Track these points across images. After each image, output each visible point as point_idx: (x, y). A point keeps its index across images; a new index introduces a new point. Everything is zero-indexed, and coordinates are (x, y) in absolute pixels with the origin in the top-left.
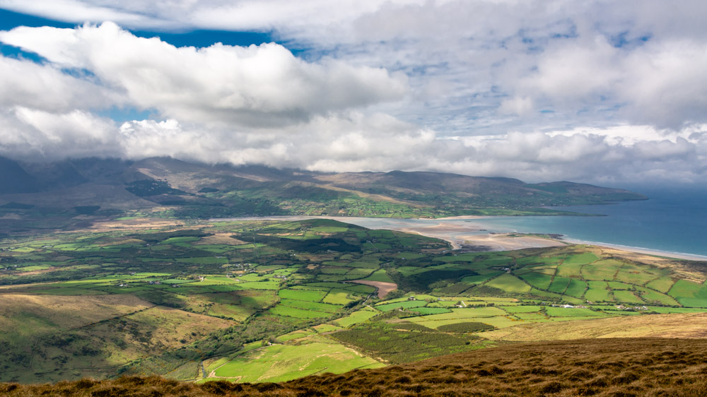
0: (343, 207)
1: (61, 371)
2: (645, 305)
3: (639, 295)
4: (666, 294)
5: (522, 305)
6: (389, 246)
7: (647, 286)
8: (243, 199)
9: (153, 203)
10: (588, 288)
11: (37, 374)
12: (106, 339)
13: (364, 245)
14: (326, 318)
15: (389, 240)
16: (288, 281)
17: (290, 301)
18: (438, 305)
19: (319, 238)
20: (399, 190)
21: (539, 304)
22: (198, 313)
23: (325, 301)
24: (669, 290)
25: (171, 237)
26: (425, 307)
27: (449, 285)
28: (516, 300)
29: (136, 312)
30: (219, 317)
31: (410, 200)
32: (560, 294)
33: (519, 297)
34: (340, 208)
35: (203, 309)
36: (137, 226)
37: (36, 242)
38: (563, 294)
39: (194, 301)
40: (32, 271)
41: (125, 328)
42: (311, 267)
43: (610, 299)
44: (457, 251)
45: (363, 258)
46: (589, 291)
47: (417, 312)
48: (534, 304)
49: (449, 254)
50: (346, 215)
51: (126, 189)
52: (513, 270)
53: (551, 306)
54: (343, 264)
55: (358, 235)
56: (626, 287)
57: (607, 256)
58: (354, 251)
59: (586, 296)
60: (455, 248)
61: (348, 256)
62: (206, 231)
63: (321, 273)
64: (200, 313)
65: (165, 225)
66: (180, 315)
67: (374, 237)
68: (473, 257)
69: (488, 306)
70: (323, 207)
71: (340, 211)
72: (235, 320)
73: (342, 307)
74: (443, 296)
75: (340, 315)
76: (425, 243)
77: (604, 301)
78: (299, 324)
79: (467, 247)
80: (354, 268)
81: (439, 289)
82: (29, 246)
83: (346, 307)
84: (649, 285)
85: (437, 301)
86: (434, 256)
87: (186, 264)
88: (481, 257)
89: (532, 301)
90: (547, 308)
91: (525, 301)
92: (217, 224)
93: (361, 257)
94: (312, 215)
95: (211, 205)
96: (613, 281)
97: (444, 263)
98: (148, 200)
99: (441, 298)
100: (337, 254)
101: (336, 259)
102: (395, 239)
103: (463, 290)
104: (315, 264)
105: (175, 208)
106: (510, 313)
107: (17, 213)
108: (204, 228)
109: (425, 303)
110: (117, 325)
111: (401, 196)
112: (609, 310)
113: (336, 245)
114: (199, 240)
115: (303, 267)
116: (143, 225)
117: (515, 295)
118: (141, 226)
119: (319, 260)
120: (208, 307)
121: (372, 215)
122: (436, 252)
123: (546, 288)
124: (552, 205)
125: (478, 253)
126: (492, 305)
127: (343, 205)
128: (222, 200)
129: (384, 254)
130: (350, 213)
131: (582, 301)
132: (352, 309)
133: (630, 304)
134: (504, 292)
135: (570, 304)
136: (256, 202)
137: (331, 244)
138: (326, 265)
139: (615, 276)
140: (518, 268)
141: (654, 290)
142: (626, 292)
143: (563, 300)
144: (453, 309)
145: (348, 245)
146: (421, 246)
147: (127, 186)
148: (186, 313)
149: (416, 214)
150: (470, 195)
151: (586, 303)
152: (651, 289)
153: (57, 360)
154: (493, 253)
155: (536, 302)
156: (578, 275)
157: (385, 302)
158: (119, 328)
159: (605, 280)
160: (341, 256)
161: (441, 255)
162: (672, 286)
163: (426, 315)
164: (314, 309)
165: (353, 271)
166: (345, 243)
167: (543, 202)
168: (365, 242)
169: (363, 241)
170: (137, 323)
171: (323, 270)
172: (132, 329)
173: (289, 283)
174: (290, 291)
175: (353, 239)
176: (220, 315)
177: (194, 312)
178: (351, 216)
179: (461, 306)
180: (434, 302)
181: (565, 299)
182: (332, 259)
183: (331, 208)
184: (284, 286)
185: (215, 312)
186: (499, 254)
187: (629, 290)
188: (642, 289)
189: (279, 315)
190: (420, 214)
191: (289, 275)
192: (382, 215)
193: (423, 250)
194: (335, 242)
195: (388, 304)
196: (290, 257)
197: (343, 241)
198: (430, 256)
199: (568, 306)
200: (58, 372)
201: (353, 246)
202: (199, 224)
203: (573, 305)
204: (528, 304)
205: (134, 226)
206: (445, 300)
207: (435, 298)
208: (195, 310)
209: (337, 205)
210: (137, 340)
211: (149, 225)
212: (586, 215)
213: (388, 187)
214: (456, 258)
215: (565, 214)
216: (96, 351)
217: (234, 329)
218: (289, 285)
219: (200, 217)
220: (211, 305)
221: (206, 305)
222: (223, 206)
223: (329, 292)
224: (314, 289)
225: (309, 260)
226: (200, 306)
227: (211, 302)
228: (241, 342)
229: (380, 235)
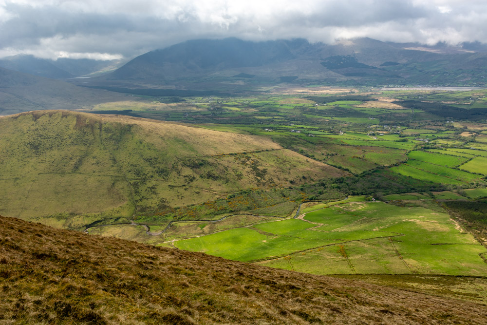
1: (187, 187)
9: (339, 75)
11: (170, 186)
12: (229, 169)
16: (428, 144)
17: (419, 162)
22: (318, 160)
23: (461, 168)
25: (338, 100)
29: (263, 151)
30: (336, 167)
35: (325, 157)
39: (319, 150)
41: (248, 162)
42: (465, 135)
62: (373, 97)
65: (341, 92)
66: (300, 160)
72: (350, 172)
73: (481, 177)
78: (419, 187)
87: (339, 122)
92: (385, 92)
95: (388, 76)
98: (335, 72)
104: (471, 132)
107: (243, 80)
108: (372, 94)
110: (242, 159)
114: (362, 104)
115: (456, 134)
118: (322, 92)
128: (401, 72)
147: (323, 61)
148: (306, 158)
153: (187, 178)
158: (243, 162)
170: (258, 160)
171: (477, 139)
172: (253, 164)
173: (427, 146)
174: (425, 153)
176: (338, 165)
177: (315, 159)
184: (419, 147)
185: (334, 162)
189: (400, 174)
200: (184, 187)
205: (316, 92)
208: (316, 157)
210: (254, 174)
211: (327, 91)
216: (217, 177)
217: (345, 179)
218: (425, 148)
219: (375, 86)
220: (333, 155)
221: (328, 155)
222: (400, 77)
223: (471, 159)
224: (454, 154)
225: (466, 128)
226: (323, 154)
227: (334, 153)
228: (346, 193)
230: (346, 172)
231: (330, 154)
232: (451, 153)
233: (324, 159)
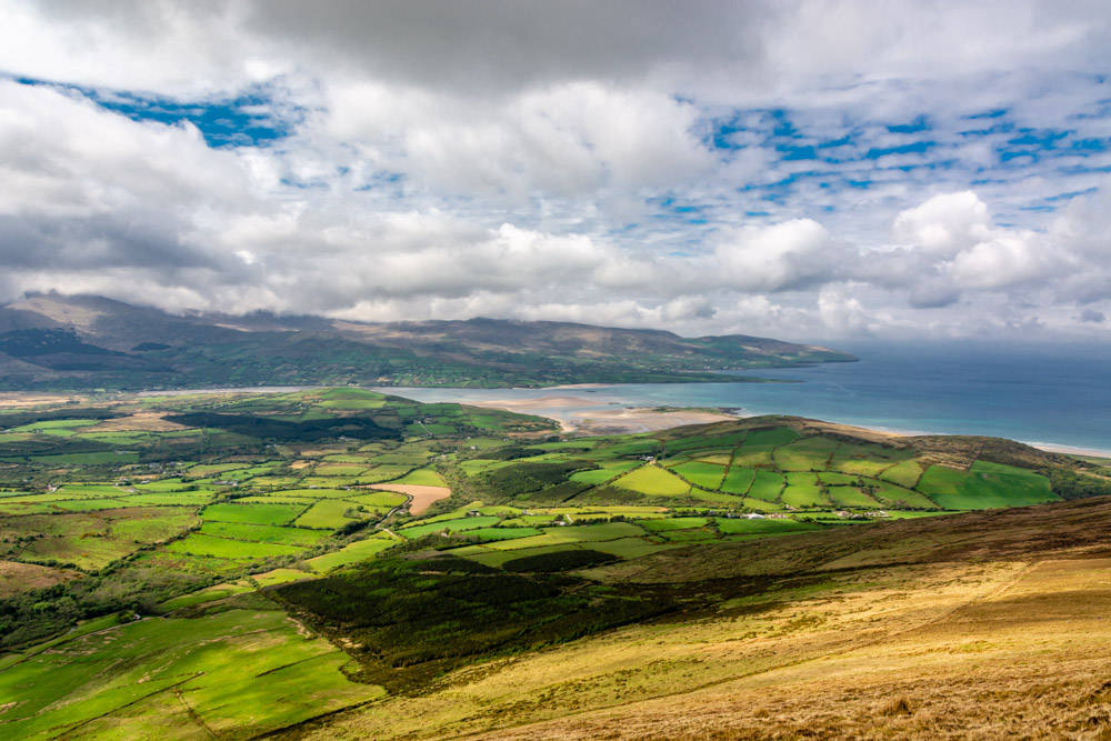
0: (387, 373)
2: (883, 509)
3: (871, 493)
4: (913, 489)
5: (677, 517)
6: (451, 429)
8: (211, 360)
9: (39, 367)
10: (787, 485)
13: (409, 427)
14: (289, 557)
15: (453, 420)
16: (237, 490)
17: (223, 525)
18: (521, 524)
19: (330, 418)
21: (704, 515)
23: (298, 522)
24: (918, 483)
25: (40, 420)
26: (495, 527)
27: (546, 488)
28: (665, 509)
30: (43, 564)
32: (740, 495)
33: (671, 503)
34: (382, 374)
35: (11, 547)
38: (746, 496)
42: (298, 466)
43: (824, 501)
44: (569, 435)
46: (788, 488)
48: (695, 515)
49: (554, 439)
50: (389, 384)
52: (659, 459)
54: (361, 459)
55: (401, 412)
56: (848, 480)
57: (812, 432)
58: (387, 438)
59: (784, 498)
60: (566, 430)
61: (374, 446)
62: (121, 409)
63: (311, 476)
65: (47, 402)
67: (428, 415)
68: (594, 443)
69: (615, 521)
70: (352, 372)
71: (381, 379)
72: (79, 569)
73: (330, 533)
74: (533, 507)
75: (322, 550)
76: (515, 422)
77: (815, 506)
78: (228, 571)
79: (586, 429)
80: (380, 464)
81: (527, 495)
83: (339, 533)
84: (884, 476)
85: (520, 516)
86: (528, 442)
87: (46, 466)
88: (608, 441)
89: (691, 509)
90: (718, 520)
91: (679, 510)
92: (147, 399)
93: (398, 446)
94: (330, 385)
95: (149, 370)
96: (825, 471)
97: (543, 452)
98: (29, 362)
99: (529, 512)
100: (355, 443)
101: (352, 451)
102: (465, 418)
103: (570, 495)
104: (307, 460)
106: (652, 532)
108: (119, 405)
109: (495, 521)
111: (486, 357)
112: (825, 519)
113: (357, 428)
114: (97, 424)
115: (283, 467)
117: (662, 500)
119: (318, 453)
121: (433, 384)
122: (533, 436)
123: (715, 486)
125: (603, 436)
126: (622, 519)
127: (386, 368)
129: (439, 441)
130: (397, 381)
131: (777, 507)
132: (350, 537)
133: (859, 508)
134: (643, 496)
135: (758, 512)
136: (234, 365)
137: (348, 428)
138: (328, 462)
139: (828, 463)
140: (668, 456)
141: (894, 483)
142: (848, 489)
143: (746, 505)
144: (546, 530)
145: (381, 428)
146: (508, 429)
149: (507, 381)
150: (597, 354)
151: (785, 509)
152: (889, 482)
155: (700, 510)
156: (768, 462)
157: (421, 522)
159: (812, 470)
160: (361, 446)
161: (541, 441)
162: (921, 477)
164: (269, 540)
165: (375, 470)
166: (375, 425)
168: (411, 423)
169: (408, 422)
171: (318, 471)
173: (236, 493)
174: (233, 506)
175: (391, 418)
178: (398, 385)
179: (562, 523)
180: (515, 517)
181: (749, 503)
183: (366, 374)
184: (222, 497)
186: (637, 437)
187: (853, 484)
188: (875, 483)
189: (189, 554)
190: (514, 382)
191: (247, 480)
192: (450, 384)
193: (510, 434)
194: (357, 424)
195: (426, 524)
197: (372, 422)
198: (521, 443)
199: (754, 515)
202: (115, 399)
203: (763, 514)
204: (684, 515)
206: (536, 515)
207: (517, 511)
209: (376, 369)
211: (12, 403)
217: (68, 585)
218: (232, 497)
219: (123, 389)
221: (21, 540)
222: (173, 371)
223: (312, 506)
224: (285, 500)
225: (298, 454)
226: (6, 541)
227: (35, 534)
228: (72, 617)
229: (439, 412)
230: (68, 570)
231: (24, 537)
232: (278, 500)
233: (11, 552)
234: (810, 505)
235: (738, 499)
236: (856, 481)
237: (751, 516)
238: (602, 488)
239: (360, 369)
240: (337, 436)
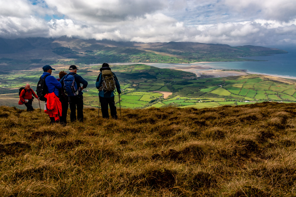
0: (148, 59)
2: (282, 101)
3: (280, 96)
4: (292, 96)
5: (227, 101)
6: (168, 76)
7: (283, 92)
8: (104, 55)
9: (64, 58)
10: (257, 94)
13: (158, 75)
14: (141, 107)
15: (168, 73)
16: (125, 91)
17: (126, 100)
18: (190, 102)
19: (138, 72)
20: (173, 50)
21: (234, 101)
23: (141, 100)
24: (294, 94)
26: (184, 102)
27: (195, 93)
28: (224, 99)
31: (178, 55)
33: (226, 97)
34: (147, 59)
35: (89, 103)
36: (58, 68)
37: (15, 75)
38: (245, 96)
39: (85, 101)
40: (15, 88)
42: (134, 85)
43: (266, 98)
44: (199, 78)
45: (157, 81)
46: (257, 95)
47: (180, 105)
49: (195, 79)
50: (149, 62)
51: (53, 51)
52: (223, 86)
53: (239, 101)
54: (148, 84)
55: (155, 71)
56: (274, 93)
57: (266, 79)
58: (153, 78)
59: (255, 97)
60: (198, 76)
61: (150, 80)
62: (89, 70)
63: (139, 88)
64: (88, 105)
67: (162, 72)
68: (206, 81)
69: (211, 101)
70: (140, 58)
71: (147, 60)
73: (148, 102)
74: (192, 97)
75: (147, 106)
76: (184, 74)
77: (263, 99)
79: (203, 76)
80: (153, 85)
81: (190, 95)
82: (12, 77)
83: (150, 102)
84: (284, 92)
85: (189, 100)
88: (209, 80)
89: (231, 99)
90: (238, 102)
91: (228, 99)
92: (93, 67)
93: (156, 81)
94: (135, 62)
95: (90, 58)
96: (268, 90)
97: (193, 83)
98: (62, 56)
99: (191, 98)
100: (146, 79)
101: (146, 82)
102: (171, 73)
103: (201, 95)
104: (136, 84)
105: (75, 60)
106: (221, 105)
107: (6, 62)
108: (87, 68)
109: (184, 101)
111: (174, 53)
113: (145, 75)
114: (86, 74)
115: (131, 85)
116: (61, 68)
117: (224, 97)
118: (60, 68)
119: (138, 82)
120: (91, 103)
121: (161, 62)
122: (189, 78)
123: (237, 93)
124: (243, 56)
125: (208, 79)
126: (213, 101)
127: (148, 58)
128: (95, 56)
129: (166, 79)
130: (151, 61)
131: (253, 99)
132: (152, 103)
133: (275, 100)
134: (219, 95)
135: (248, 101)
136: (110, 57)
137: (143, 75)
138: (141, 84)
139: (269, 88)
140: (225, 85)
141: (287, 94)
142: (273, 95)
143: (245, 99)
144: (196, 103)
145: (150, 76)
146: (183, 76)
149: (180, 61)
150: (205, 52)
151: (255, 100)
152: (285, 94)
154: (215, 78)
155: (233, 100)
156: (252, 88)
157: (167, 100)
159: (264, 90)
160: (147, 80)
161: (192, 79)
162: (295, 92)
163: (184, 105)
164: (136, 103)
165: (152, 87)
167: (238, 55)
168: (158, 74)
169: (157, 74)
174: (126, 96)
175: (153, 73)
176: (96, 106)
178: (152, 62)
179: (199, 102)
180: (188, 100)
181: (246, 98)
182: (144, 82)
183: (143, 59)
184: (123, 94)
185: (94, 105)
186: (217, 79)
187: (275, 94)
188: (281, 94)
189: (121, 106)
190: (182, 62)
191: (125, 89)
192: (166, 62)
193: (183, 77)
194: (145, 74)
195: (168, 101)
196: (125, 81)
197: (148, 74)
198: (187, 80)
199: (247, 101)
201: (152, 76)
202: (85, 66)
203: (249, 101)
204: (229, 101)
205: (57, 68)
206: (193, 99)
207: (188, 98)
209: (146, 58)
211: (63, 67)
212: (258, 61)
213: (168, 49)
214: (198, 81)
215: (249, 60)
219: (86, 64)
220: (92, 102)
222: (95, 58)
223: (142, 96)
224: (136, 94)
225: (134, 82)
227: (92, 101)
229: (164, 71)
234: (262, 99)
235: (243, 97)
236: (276, 93)
237: (246, 102)
238: (208, 93)
239: (141, 58)
240: (141, 77)
